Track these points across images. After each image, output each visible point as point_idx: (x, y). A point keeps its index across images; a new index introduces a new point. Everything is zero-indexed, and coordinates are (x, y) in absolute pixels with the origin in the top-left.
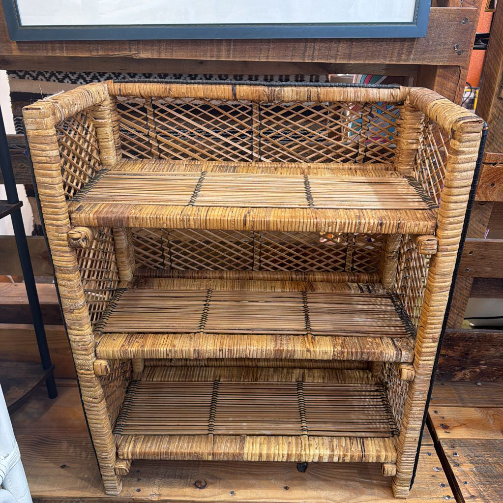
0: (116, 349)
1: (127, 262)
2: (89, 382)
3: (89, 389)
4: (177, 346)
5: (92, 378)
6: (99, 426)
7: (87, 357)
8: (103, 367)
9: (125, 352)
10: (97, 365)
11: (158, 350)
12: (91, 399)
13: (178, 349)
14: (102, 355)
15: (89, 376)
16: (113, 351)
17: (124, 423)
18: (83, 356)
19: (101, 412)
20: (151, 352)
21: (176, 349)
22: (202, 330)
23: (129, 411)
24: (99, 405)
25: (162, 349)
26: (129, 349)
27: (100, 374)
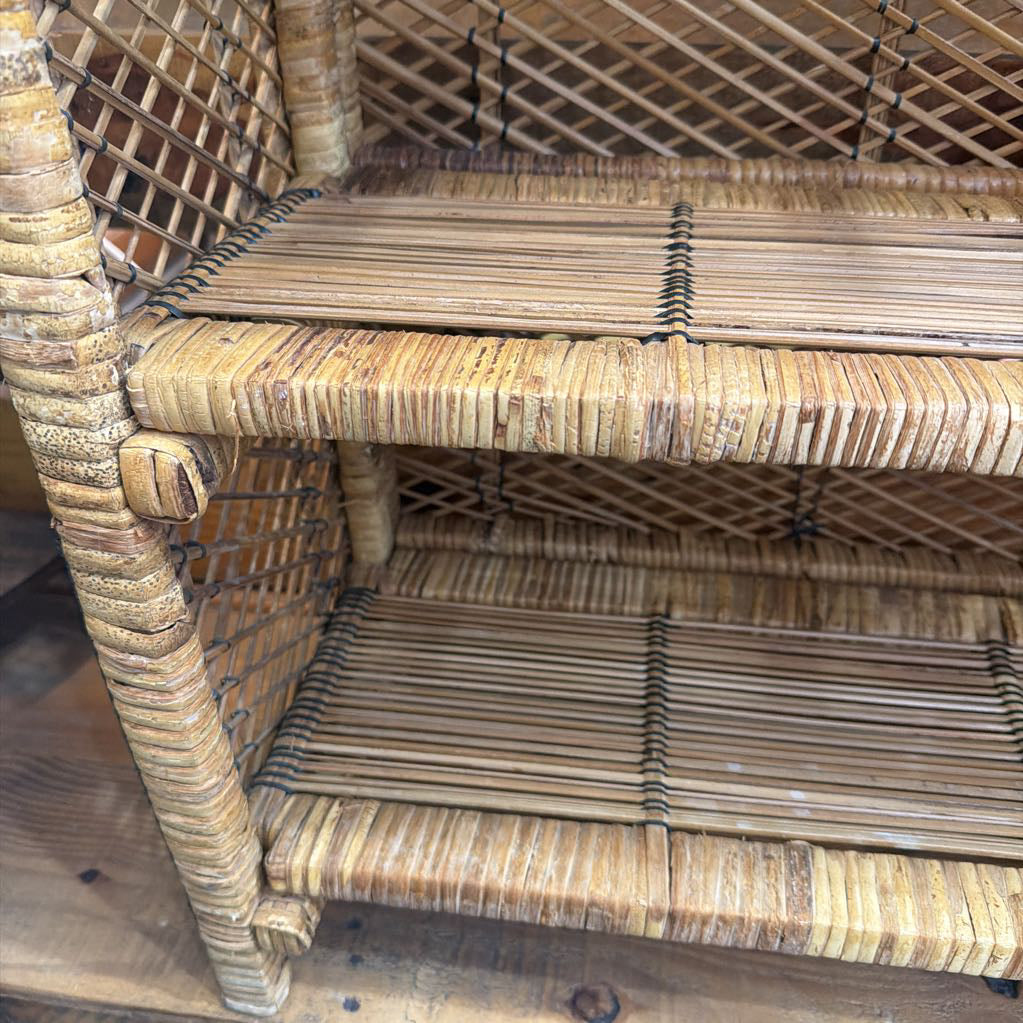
0: (225, 379)
1: (322, 81)
2: (105, 545)
3: (110, 584)
4: (553, 381)
5: (116, 526)
6: (172, 757)
7: (74, 408)
8: (168, 474)
9: (276, 400)
10: (138, 460)
11: (451, 400)
12: (125, 635)
13: (562, 396)
14: (158, 407)
15: (101, 516)
16: (213, 389)
17: (303, 745)
18: (56, 404)
19: (180, 698)
20: (414, 405)
21: (548, 394)
22: (680, 326)
23: (326, 699)
24: (165, 664)
25: (471, 393)
26: (296, 383)
27: (155, 506)
